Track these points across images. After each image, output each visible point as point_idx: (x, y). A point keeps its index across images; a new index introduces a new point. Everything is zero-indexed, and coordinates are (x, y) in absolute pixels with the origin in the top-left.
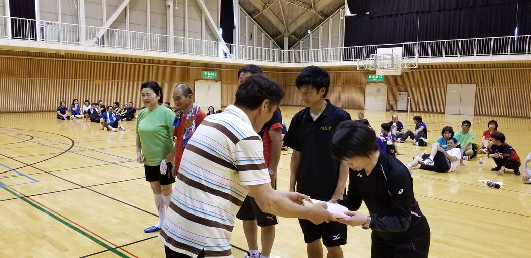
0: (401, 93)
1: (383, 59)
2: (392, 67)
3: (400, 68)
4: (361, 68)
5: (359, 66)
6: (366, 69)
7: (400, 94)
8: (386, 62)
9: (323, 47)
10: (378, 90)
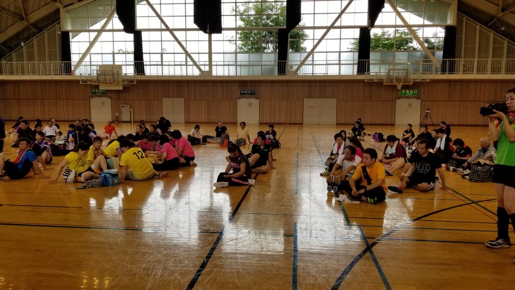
0: (124, 105)
1: (105, 75)
2: (114, 82)
3: (121, 83)
4: (84, 82)
5: (82, 80)
6: (89, 83)
7: (123, 107)
8: (108, 78)
9: (40, 61)
10: (103, 103)
